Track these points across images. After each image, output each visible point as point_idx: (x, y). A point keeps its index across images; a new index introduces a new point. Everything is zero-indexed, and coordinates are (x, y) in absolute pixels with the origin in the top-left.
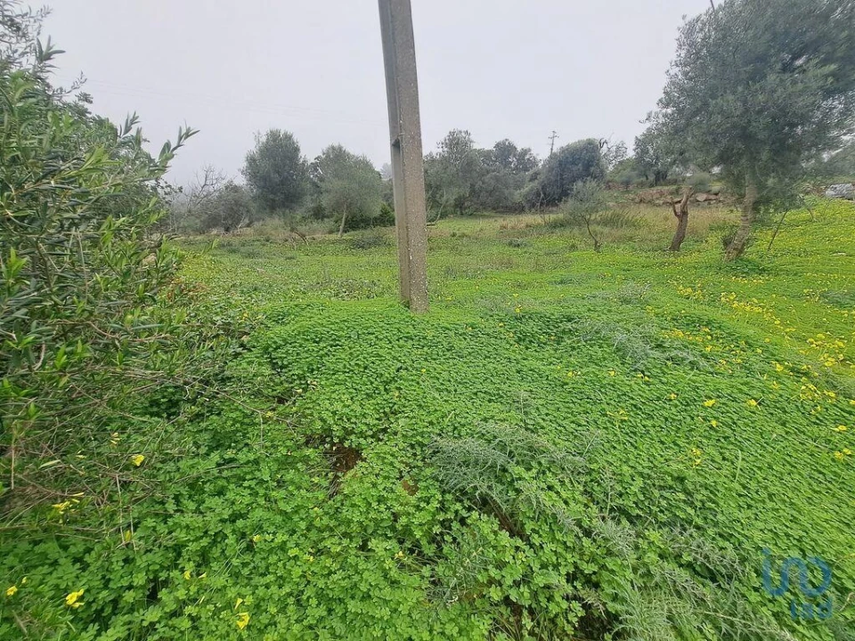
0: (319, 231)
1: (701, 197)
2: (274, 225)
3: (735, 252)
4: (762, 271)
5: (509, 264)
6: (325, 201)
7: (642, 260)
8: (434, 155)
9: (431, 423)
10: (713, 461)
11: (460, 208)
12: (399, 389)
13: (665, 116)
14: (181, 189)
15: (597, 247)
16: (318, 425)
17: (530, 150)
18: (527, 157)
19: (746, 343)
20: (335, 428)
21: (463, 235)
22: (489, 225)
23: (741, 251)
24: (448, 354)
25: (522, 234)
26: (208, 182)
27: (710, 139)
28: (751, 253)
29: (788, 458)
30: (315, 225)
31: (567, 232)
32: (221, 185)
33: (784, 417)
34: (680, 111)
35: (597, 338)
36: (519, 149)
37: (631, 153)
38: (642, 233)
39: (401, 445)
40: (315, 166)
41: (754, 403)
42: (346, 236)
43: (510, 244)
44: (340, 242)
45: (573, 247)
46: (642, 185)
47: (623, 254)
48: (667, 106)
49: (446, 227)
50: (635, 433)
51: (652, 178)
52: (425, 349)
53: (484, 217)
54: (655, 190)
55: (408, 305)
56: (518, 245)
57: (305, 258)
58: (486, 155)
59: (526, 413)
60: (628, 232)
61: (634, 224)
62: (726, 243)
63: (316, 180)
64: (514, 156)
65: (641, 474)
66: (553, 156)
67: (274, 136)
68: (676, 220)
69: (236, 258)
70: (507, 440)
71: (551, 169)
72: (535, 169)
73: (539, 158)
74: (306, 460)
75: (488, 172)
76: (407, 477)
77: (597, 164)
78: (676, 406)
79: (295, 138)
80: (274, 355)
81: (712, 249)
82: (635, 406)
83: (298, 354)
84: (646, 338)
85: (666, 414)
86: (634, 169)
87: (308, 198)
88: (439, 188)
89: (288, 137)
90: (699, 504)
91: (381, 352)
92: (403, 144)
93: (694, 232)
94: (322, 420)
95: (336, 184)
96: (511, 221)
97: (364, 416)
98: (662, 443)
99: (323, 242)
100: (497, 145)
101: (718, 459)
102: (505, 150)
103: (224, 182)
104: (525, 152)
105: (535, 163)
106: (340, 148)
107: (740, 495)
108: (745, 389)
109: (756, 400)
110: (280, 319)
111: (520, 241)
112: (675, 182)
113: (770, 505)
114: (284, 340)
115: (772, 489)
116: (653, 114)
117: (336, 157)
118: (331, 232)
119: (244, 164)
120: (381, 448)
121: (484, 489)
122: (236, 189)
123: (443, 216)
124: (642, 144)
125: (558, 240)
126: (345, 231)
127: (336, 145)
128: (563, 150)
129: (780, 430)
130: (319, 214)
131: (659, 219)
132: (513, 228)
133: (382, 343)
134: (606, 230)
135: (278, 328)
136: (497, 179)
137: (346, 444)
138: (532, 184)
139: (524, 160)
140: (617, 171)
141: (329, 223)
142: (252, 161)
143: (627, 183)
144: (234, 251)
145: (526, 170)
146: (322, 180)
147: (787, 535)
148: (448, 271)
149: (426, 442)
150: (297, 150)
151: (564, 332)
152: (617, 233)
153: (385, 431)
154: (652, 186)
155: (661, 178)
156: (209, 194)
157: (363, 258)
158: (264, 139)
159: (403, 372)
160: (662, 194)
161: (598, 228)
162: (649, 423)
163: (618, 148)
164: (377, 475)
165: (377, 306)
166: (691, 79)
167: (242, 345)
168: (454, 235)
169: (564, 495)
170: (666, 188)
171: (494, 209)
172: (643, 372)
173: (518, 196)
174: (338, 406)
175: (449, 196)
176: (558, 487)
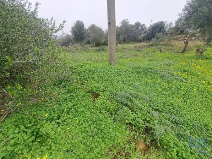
0: (88, 47)
1: (193, 38)
2: (78, 45)
3: (200, 53)
4: (207, 59)
5: (136, 56)
6: (90, 39)
7: (173, 55)
8: (118, 26)
9: (115, 89)
10: (182, 102)
11: (125, 41)
12: (108, 82)
13: (184, 14)
14: (56, 36)
15: (161, 52)
16: (90, 89)
17: (145, 24)
18: (144, 26)
19: (197, 76)
20: (94, 89)
21: (125, 48)
22: (132, 46)
23: (202, 53)
24: (120, 75)
25: (141, 48)
26: (63, 34)
27: (197, 20)
28: (205, 54)
29: (202, 103)
30: (88, 45)
31: (153, 48)
32: (65, 35)
33: (203, 94)
34: (189, 12)
35: (157, 73)
36: (142, 24)
37: (174, 25)
38: (174, 48)
39: (109, 93)
40: (88, 30)
41: (195, 90)
42: (95, 48)
43: (137, 50)
44: (94, 49)
45: (154, 51)
46: (176, 34)
47: (168, 54)
48: (185, 11)
49: (121, 46)
50: (163, 94)
51: (179, 32)
52: (114, 74)
53: (131, 43)
54: (180, 36)
55: (110, 64)
56: (139, 51)
57: (86, 53)
58: (132, 26)
59: (137, 88)
60: (170, 48)
61: (172, 46)
62: (198, 51)
63: (88, 33)
64: (140, 26)
65: (163, 103)
66: (151, 26)
67: (78, 22)
68: (184, 45)
69: (69, 53)
70: (132, 93)
71: (150, 30)
72: (146, 30)
73: (147, 27)
74: (88, 95)
75: (132, 31)
76: (109, 100)
77: (163, 28)
78: (174, 89)
79: (83, 22)
80: (80, 74)
81: (194, 53)
82: (164, 89)
83: (86, 74)
84: (170, 74)
85: (171, 91)
86: (174, 30)
87: (86, 38)
88: (119, 35)
89: (81, 22)
90: (176, 110)
91: (104, 74)
92: (111, 23)
93: (189, 48)
94: (91, 88)
95: (93, 35)
96: (138, 44)
97: (100, 87)
98: (169, 97)
99: (90, 49)
100: (136, 23)
101: (183, 101)
102: (138, 24)
103: (66, 34)
104: (143, 25)
105: (146, 28)
106: (94, 25)
107: (187, 109)
108: (194, 86)
109: (196, 89)
110: (81, 66)
111: (140, 50)
112: (186, 34)
113: (194, 111)
114: (82, 71)
115: (195, 108)
116: (180, 14)
117: (93, 27)
118: (91, 47)
119: (71, 29)
120: (104, 94)
121: (126, 102)
122: (69, 36)
123: (120, 43)
124: (177, 23)
125: (150, 50)
126: (95, 47)
127: (93, 24)
128: (154, 24)
129: (201, 96)
130: (88, 42)
131: (180, 44)
132: (138, 46)
133: (104, 72)
134: (164, 47)
135: (81, 68)
136: (135, 33)
137: (96, 93)
138: (144, 34)
139: (143, 28)
140: (169, 30)
141: (91, 45)
142: (73, 28)
143: (172, 34)
144: (69, 52)
145: (143, 30)
146: (89, 33)
147: (197, 118)
148: (121, 57)
149: (114, 93)
150: (84, 25)
151: (149, 72)
152: (167, 48)
153: (105, 91)
154: (179, 35)
155: (182, 32)
156: (63, 37)
157: (99, 54)
158: (75, 23)
159: (109, 79)
160: (182, 37)
161: (162, 47)
162: (167, 92)
163: (170, 24)
164: (103, 99)
165: (103, 64)
166: (194, 2)
167: (73, 72)
168: (122, 48)
169: (144, 105)
170: (183, 35)
171: (133, 41)
172: (167, 81)
173: (140, 37)
174: (95, 85)
175: (122, 38)
176: (143, 103)
